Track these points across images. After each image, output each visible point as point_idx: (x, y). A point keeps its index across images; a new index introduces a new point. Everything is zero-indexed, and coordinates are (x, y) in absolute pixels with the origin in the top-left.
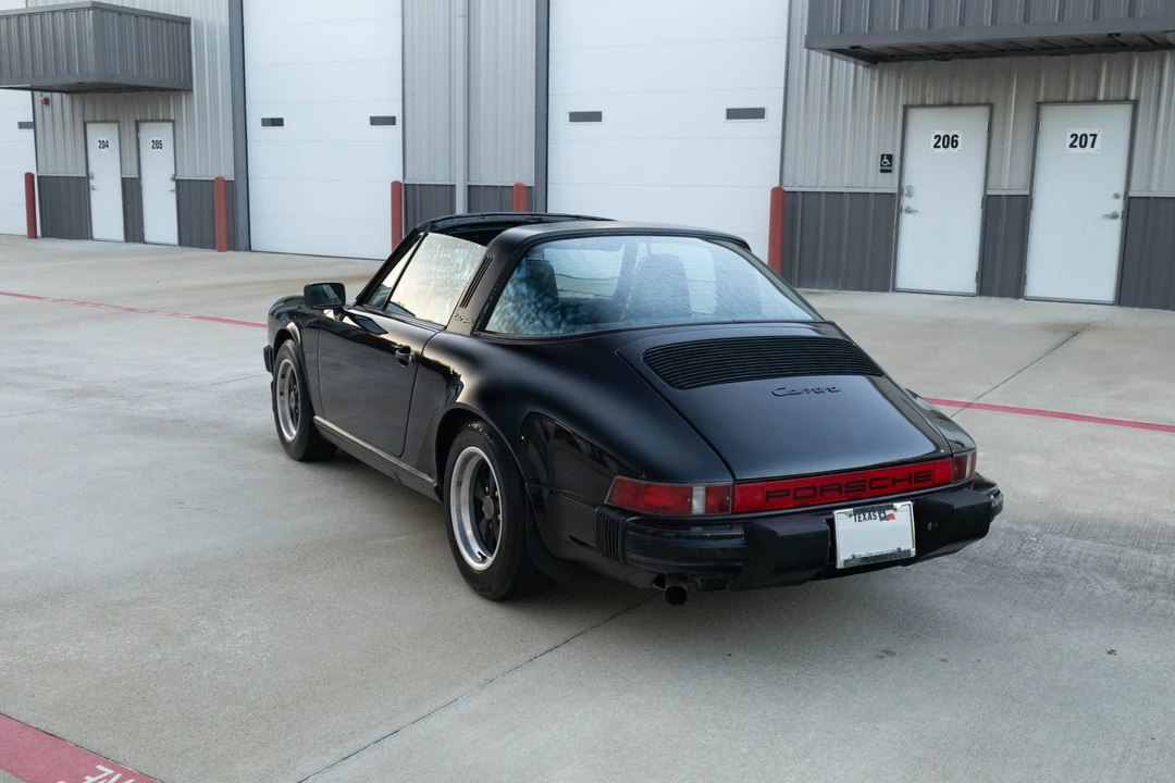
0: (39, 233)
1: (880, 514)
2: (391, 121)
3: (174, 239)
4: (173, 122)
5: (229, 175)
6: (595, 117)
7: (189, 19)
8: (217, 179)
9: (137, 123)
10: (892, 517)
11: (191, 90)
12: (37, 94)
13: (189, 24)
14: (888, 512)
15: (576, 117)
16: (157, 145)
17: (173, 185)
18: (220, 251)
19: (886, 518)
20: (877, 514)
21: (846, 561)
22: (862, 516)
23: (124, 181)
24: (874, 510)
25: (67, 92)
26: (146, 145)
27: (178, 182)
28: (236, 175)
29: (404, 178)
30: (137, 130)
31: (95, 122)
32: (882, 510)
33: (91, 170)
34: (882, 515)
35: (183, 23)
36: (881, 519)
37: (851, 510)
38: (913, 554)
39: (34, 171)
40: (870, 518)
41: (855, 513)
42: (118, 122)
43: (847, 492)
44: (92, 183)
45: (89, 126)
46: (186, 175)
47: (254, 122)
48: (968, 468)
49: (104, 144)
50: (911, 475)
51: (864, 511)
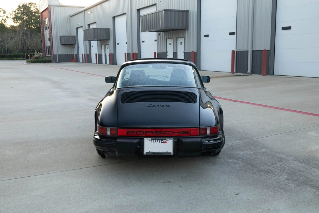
2: (233, 33)
4: (184, 37)
5: (195, 50)
6: (289, 28)
7: (188, 11)
8: (192, 51)
9: (177, 38)
10: (166, 142)
11: (188, 29)
12: (158, 33)
13: (188, 12)
14: (164, 141)
15: (284, 28)
16: (181, 43)
19: (163, 142)
20: (160, 141)
21: (146, 153)
22: (154, 141)
23: (174, 53)
24: (159, 140)
25: (163, 32)
26: (179, 44)
27: (185, 53)
28: (197, 51)
29: (236, 49)
30: (177, 40)
31: (169, 39)
33: (168, 51)
34: (162, 141)
35: (187, 12)
36: (162, 143)
37: (150, 139)
38: (172, 154)
39: (156, 51)
40: (157, 142)
41: (152, 140)
42: (173, 38)
43: (155, 134)
44: (168, 54)
45: (167, 40)
46: (186, 51)
47: (202, 36)
48: (208, 132)
49: (170, 44)
50: (180, 131)
51: (155, 140)
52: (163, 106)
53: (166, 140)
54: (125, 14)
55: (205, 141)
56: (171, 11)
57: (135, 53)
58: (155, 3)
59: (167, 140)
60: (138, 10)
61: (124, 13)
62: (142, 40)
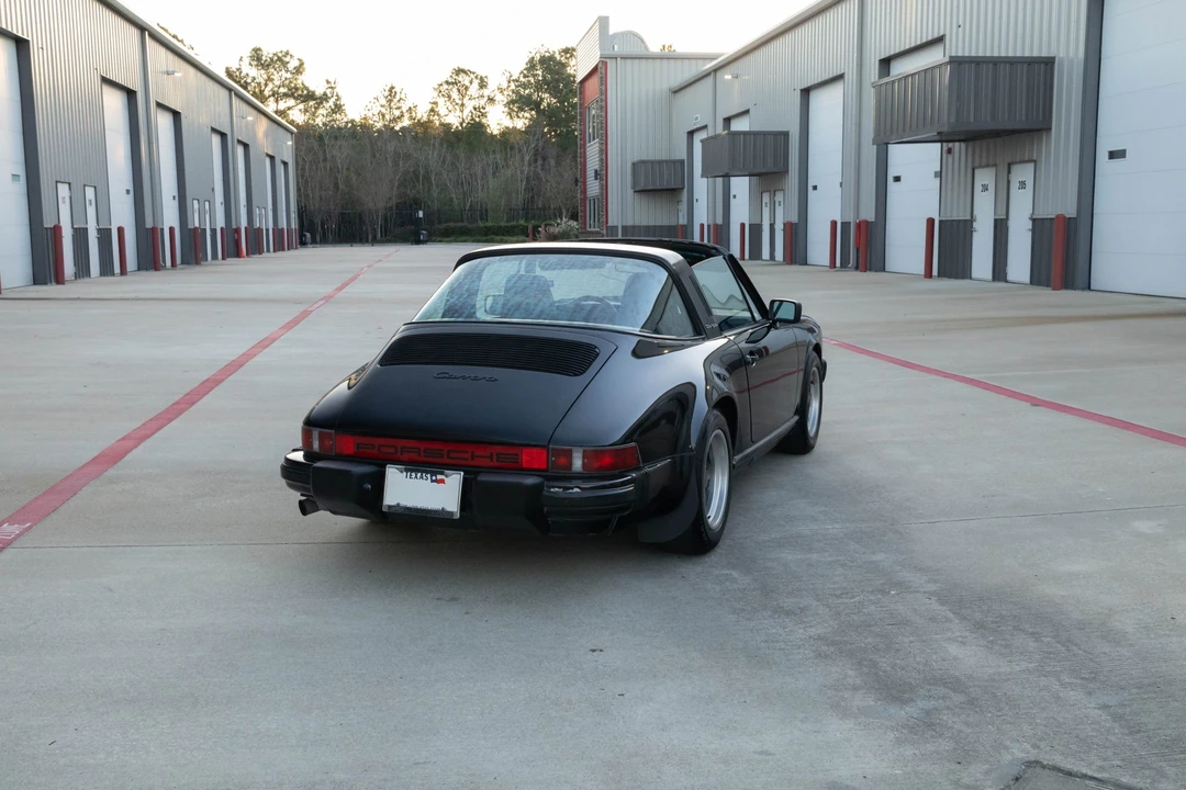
0: (935, 272)
1: (432, 477)
3: (1027, 280)
4: (1035, 161)
5: (1071, 212)
7: (1054, 58)
8: (1058, 216)
9: (1009, 165)
10: (442, 481)
11: (1050, 129)
12: (945, 144)
13: (1054, 62)
14: (439, 477)
16: (1023, 185)
17: (1029, 225)
18: (1054, 289)
19: (437, 481)
20: (429, 476)
21: (390, 507)
22: (413, 474)
23: (996, 220)
24: (427, 472)
25: (959, 141)
26: (1014, 186)
27: (1034, 221)
28: (1079, 212)
30: (1009, 172)
31: (981, 167)
32: (433, 474)
33: (975, 213)
34: (434, 478)
35: (1046, 64)
36: (432, 481)
37: (402, 467)
38: (457, 516)
39: (935, 215)
40: (422, 477)
41: (407, 470)
42: (995, 165)
44: (975, 224)
45: (977, 171)
46: (1040, 214)
47: (1102, 155)
48: (578, 463)
49: (985, 188)
50: (492, 454)
51: (416, 471)
52: (475, 379)
53: (442, 473)
54: (840, 77)
55: (554, 487)
56: (977, 62)
57: (867, 222)
58: (942, 34)
59: (447, 476)
60: (886, 63)
61: (839, 73)
62: (892, 173)
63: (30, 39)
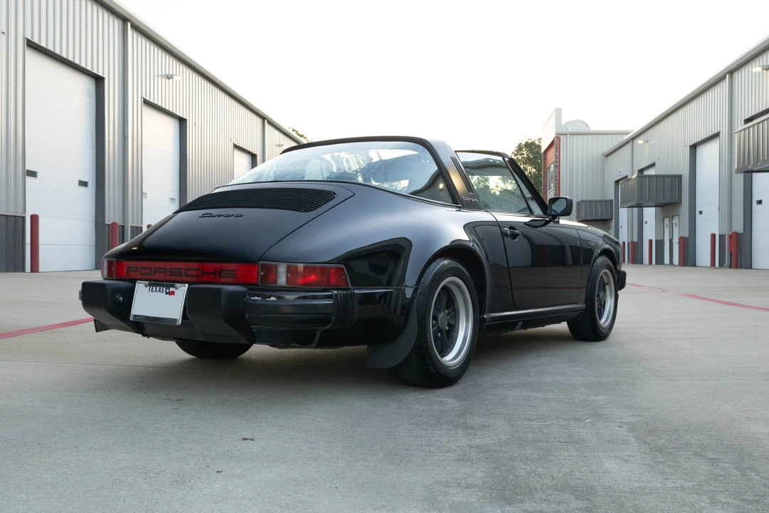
1: (166, 289)
10: (172, 293)
14: (172, 289)
19: (169, 293)
20: (164, 289)
21: (135, 316)
22: (154, 288)
24: (163, 286)
32: (168, 287)
34: (168, 291)
36: (166, 293)
37: (147, 282)
38: (180, 322)
40: (159, 291)
41: (150, 285)
51: (156, 285)
53: (173, 286)
54: (716, 135)
55: (254, 296)
59: (176, 289)
61: (716, 132)
62: (756, 198)
63: (187, 118)
